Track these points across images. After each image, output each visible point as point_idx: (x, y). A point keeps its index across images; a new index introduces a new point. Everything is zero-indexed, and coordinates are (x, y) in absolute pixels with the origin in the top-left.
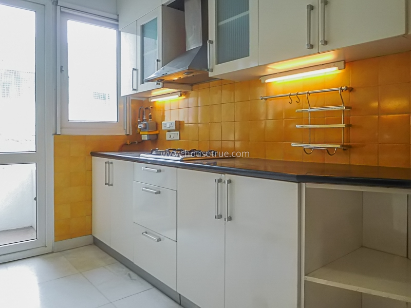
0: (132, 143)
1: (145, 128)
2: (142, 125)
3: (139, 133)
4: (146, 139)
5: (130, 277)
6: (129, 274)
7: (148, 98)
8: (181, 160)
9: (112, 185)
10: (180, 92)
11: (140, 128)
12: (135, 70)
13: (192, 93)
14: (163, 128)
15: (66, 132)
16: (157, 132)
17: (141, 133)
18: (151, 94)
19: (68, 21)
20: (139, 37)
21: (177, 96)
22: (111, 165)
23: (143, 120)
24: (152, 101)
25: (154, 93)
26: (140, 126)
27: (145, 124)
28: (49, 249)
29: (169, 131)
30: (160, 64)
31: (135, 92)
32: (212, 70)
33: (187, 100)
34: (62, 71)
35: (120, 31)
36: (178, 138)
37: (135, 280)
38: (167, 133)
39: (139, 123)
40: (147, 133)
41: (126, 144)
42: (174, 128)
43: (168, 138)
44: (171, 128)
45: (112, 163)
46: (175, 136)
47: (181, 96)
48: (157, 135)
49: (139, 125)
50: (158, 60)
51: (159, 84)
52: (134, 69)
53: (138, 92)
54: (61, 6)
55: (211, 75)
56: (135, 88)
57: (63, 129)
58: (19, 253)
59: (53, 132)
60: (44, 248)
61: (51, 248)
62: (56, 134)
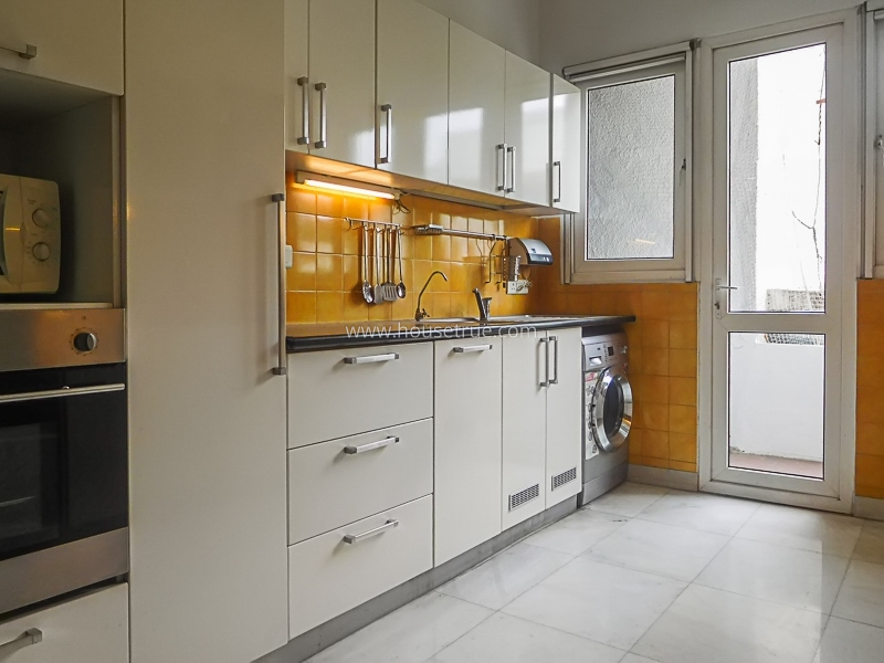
28: (846, 505)
54: (874, 11)
58: (788, 494)
59: (856, 274)
60: (835, 502)
61: (849, 506)
62: (862, 278)
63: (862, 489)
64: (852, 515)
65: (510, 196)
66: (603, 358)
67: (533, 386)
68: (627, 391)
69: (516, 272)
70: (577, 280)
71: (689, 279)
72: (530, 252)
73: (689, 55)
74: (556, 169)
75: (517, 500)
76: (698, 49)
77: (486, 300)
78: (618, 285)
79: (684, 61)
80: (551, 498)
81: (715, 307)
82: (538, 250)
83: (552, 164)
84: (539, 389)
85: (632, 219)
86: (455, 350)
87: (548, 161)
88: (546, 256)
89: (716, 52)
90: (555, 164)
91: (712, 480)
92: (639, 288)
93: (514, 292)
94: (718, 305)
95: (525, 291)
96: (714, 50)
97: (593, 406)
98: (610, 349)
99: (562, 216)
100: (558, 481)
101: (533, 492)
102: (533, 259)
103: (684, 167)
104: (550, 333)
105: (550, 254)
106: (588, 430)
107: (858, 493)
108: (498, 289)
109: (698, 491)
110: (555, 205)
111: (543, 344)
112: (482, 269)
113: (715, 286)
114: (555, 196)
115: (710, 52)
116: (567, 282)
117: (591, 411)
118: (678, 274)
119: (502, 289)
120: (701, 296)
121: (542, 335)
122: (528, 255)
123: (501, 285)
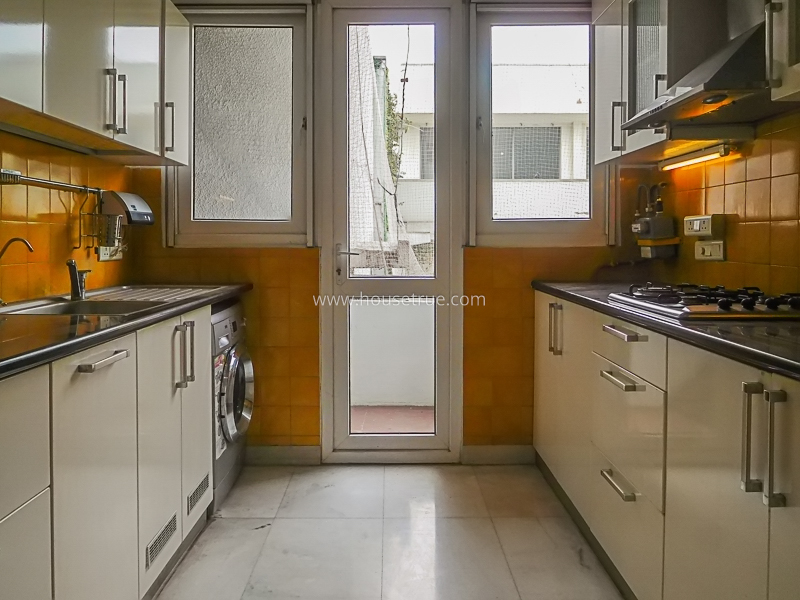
0: (620, 265)
1: (646, 232)
2: (638, 226)
3: (636, 243)
4: (650, 256)
5: (581, 558)
6: (580, 552)
7: (657, 163)
8: (684, 319)
9: (560, 353)
10: (725, 144)
11: (636, 231)
12: (619, 104)
13: (758, 144)
14: (686, 233)
15: (487, 241)
16: (676, 241)
17: (640, 242)
18: (662, 155)
19: (494, 29)
20: (626, 28)
21: (717, 155)
22: (559, 311)
23: (643, 214)
24: (667, 168)
25: (669, 152)
26: (637, 227)
27: (647, 222)
28: (454, 456)
29: (702, 238)
30: (663, 84)
31: (618, 154)
32: (779, 83)
33: (743, 164)
34: (478, 125)
35: (594, 26)
36: (721, 257)
37: (588, 568)
38: (697, 243)
39: (635, 220)
40: (649, 242)
41: (606, 267)
42: (709, 232)
43: (698, 256)
44: (705, 232)
45: (561, 307)
46: (712, 251)
47: (726, 153)
48: (676, 247)
49: (634, 226)
50: (659, 77)
51: (662, 132)
52: (615, 104)
53: (624, 153)
54: (477, 3)
55: (777, 95)
56: (618, 143)
57: (479, 237)
58: (406, 453)
59: (462, 242)
60: (446, 453)
61: (458, 455)
62: (467, 246)
63: (469, 438)
64: (460, 464)
65: (119, 138)
66: (230, 336)
67: (169, 390)
68: (249, 370)
69: (117, 235)
70: (183, 243)
71: (310, 244)
72: (131, 209)
73: (310, 9)
74: (168, 110)
75: (153, 551)
76: (319, 5)
77: (81, 273)
78: (232, 250)
79: (305, 15)
80: (187, 524)
81: (336, 273)
82: (138, 207)
83: (163, 105)
84: (174, 392)
85: (221, 174)
86: (80, 369)
87: (158, 100)
88: (147, 214)
89: (337, 12)
90: (167, 105)
91: (334, 450)
92: (258, 253)
93: (107, 258)
94: (339, 271)
95: (119, 256)
96: (334, 9)
97: (221, 394)
98: (234, 324)
99: (163, 168)
100: (193, 500)
101: (171, 527)
102: (134, 218)
103: (305, 126)
104: (185, 318)
105: (150, 212)
106: (217, 424)
107: (466, 442)
108: (88, 255)
109: (323, 464)
110: (168, 155)
111: (178, 332)
112: (68, 230)
113: (336, 251)
114: (168, 144)
115: (330, 10)
116: (171, 244)
117: (220, 401)
118: (298, 239)
119: (93, 255)
120: (323, 262)
121: (176, 322)
122: (128, 213)
123: (92, 250)
